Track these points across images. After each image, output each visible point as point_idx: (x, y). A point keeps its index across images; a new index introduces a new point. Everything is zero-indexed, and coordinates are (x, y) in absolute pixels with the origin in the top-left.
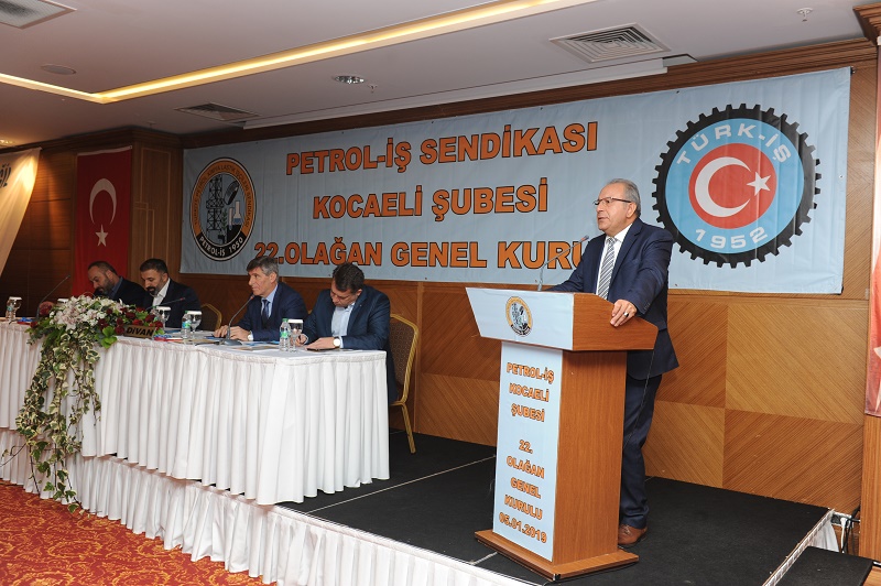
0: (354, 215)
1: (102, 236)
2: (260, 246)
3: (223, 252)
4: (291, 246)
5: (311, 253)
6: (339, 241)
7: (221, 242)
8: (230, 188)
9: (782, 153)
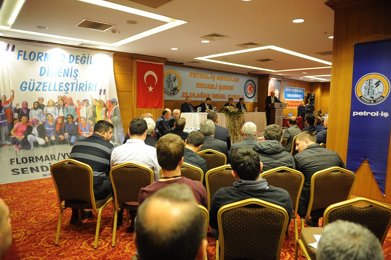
0: (205, 88)
1: (151, 89)
2: (183, 93)
3: (172, 94)
4: (191, 93)
5: (196, 95)
6: (202, 93)
7: (171, 92)
8: (174, 78)
9: (254, 86)
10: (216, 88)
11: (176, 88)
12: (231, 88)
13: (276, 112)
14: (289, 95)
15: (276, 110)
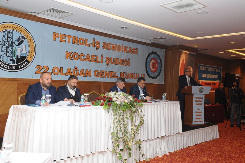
0: (82, 60)
2: (38, 67)
3: (13, 68)
4: (55, 68)
6: (76, 68)
7: (12, 63)
8: (19, 38)
9: (159, 61)
10: (101, 62)
11: (23, 58)
12: (126, 63)
13: (194, 100)
14: (204, 75)
15: (195, 96)
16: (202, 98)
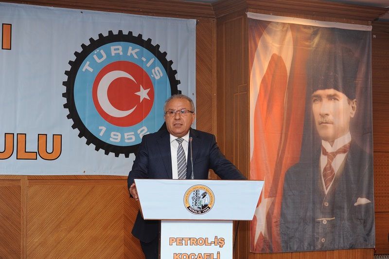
16: (220, 242)
